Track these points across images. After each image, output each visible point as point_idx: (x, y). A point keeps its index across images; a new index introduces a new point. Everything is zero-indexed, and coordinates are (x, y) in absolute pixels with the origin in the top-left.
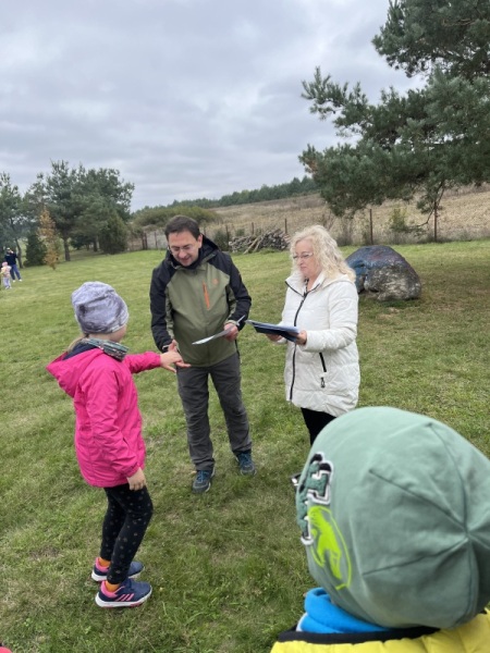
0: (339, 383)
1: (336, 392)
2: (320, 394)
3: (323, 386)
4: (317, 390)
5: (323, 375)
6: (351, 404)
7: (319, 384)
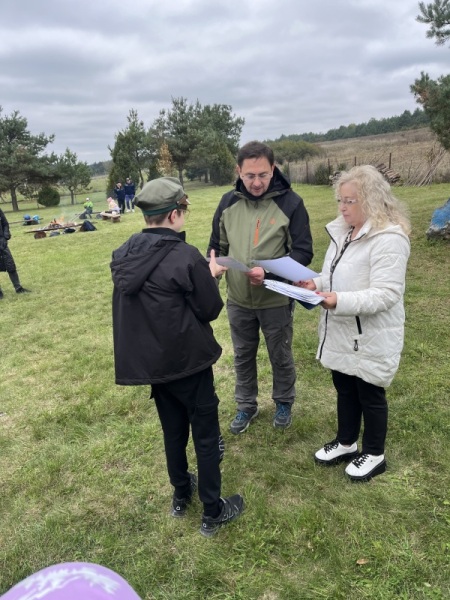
0: (374, 348)
1: (371, 357)
2: (351, 357)
3: (356, 350)
4: (349, 352)
5: (358, 337)
6: (388, 371)
7: (351, 347)
